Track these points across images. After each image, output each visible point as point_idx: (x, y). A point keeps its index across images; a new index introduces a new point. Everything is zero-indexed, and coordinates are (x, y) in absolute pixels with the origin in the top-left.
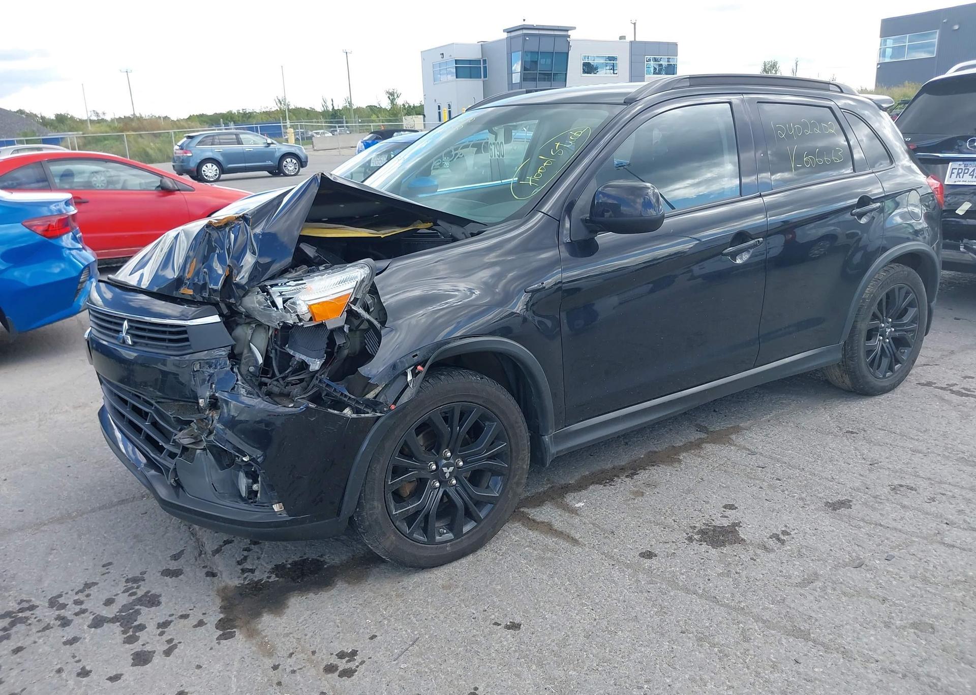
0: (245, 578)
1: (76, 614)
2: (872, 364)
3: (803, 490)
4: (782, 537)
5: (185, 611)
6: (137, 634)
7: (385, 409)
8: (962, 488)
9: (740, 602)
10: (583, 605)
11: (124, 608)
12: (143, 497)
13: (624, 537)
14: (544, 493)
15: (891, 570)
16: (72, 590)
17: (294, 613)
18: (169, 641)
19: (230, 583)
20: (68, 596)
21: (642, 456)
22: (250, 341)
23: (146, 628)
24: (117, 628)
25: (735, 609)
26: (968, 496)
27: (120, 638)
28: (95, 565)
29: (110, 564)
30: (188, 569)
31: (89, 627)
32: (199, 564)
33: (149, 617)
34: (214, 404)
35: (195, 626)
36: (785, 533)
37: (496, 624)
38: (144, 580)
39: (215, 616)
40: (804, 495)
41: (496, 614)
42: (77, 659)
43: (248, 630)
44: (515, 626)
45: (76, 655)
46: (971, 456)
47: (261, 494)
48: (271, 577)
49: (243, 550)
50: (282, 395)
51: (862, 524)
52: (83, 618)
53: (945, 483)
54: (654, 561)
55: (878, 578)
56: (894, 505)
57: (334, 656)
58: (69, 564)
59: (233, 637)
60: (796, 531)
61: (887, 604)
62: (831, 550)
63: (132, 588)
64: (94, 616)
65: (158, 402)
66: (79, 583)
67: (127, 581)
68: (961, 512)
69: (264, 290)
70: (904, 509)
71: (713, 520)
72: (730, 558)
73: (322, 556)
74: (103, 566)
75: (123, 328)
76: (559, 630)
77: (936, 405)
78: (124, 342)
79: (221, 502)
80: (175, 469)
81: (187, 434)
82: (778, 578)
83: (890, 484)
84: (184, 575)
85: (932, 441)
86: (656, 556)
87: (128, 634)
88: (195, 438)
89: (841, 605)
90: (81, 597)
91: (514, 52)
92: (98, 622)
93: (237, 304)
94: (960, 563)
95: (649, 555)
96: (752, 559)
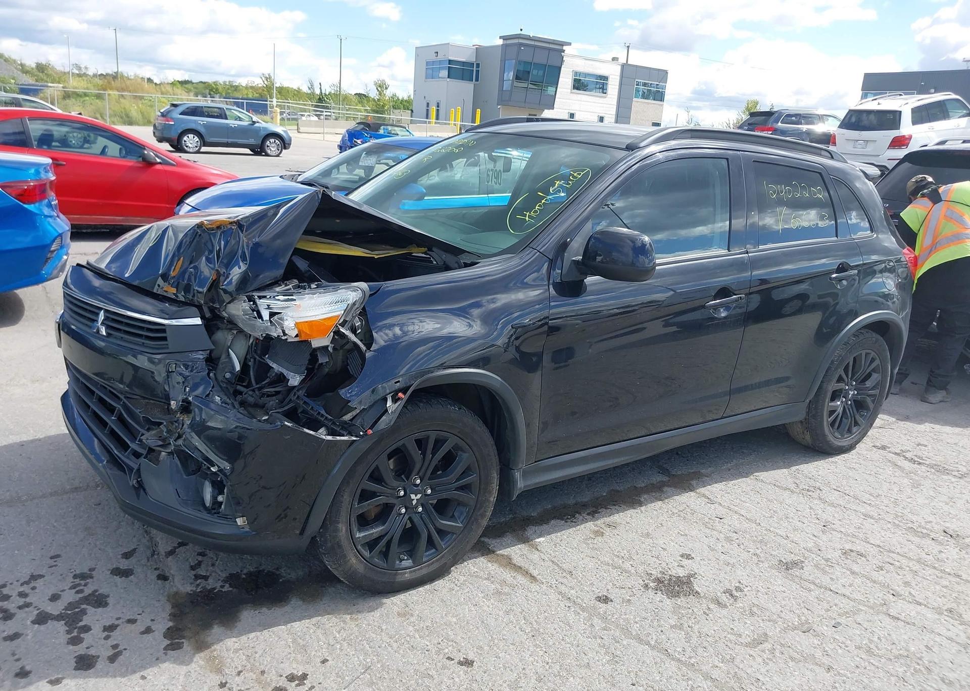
0: (198, 585)
1: (20, 608)
2: (832, 424)
3: (759, 546)
4: (735, 593)
5: (133, 616)
6: (82, 635)
7: (361, 433)
8: (910, 559)
9: (690, 658)
10: (536, 646)
11: (71, 606)
12: (98, 486)
13: (582, 578)
14: (506, 524)
15: (837, 637)
16: (17, 581)
17: (246, 628)
18: (115, 647)
19: (182, 589)
20: (12, 586)
21: (605, 494)
22: (229, 347)
23: (91, 630)
24: (60, 626)
25: (684, 664)
26: (914, 568)
27: (63, 637)
28: (42, 556)
29: (58, 556)
30: (139, 570)
31: (34, 622)
32: (151, 565)
33: (95, 618)
34: (186, 408)
35: (143, 633)
36: (738, 589)
37: (449, 658)
38: (92, 578)
39: (163, 624)
40: (758, 552)
41: (450, 648)
42: (16, 657)
43: (197, 641)
44: (468, 663)
45: (16, 653)
46: (920, 526)
47: (225, 506)
48: (224, 586)
49: (198, 555)
50: (256, 406)
51: (812, 587)
52: (26, 612)
53: (894, 553)
54: (609, 606)
55: (824, 645)
56: (844, 570)
57: (284, 678)
58: (16, 552)
59: (180, 648)
60: (749, 588)
61: (832, 673)
62: (781, 611)
63: (79, 585)
64: (38, 612)
65: (126, 397)
66: (25, 573)
67: (75, 577)
68: (907, 584)
69: (251, 299)
70: (854, 576)
71: (670, 569)
72: (683, 610)
73: (277, 569)
74: (51, 558)
75: (98, 318)
76: (511, 670)
77: (889, 470)
78: (98, 331)
79: (184, 510)
80: (139, 470)
81: (155, 435)
82: (729, 636)
83: (842, 547)
84: (135, 577)
85: (884, 508)
86: (612, 601)
87: (72, 635)
88: (164, 440)
89: (788, 670)
90: (25, 589)
91: (508, 60)
92: (42, 619)
93: (221, 310)
94: (903, 637)
95: (605, 600)
96: (705, 613)
